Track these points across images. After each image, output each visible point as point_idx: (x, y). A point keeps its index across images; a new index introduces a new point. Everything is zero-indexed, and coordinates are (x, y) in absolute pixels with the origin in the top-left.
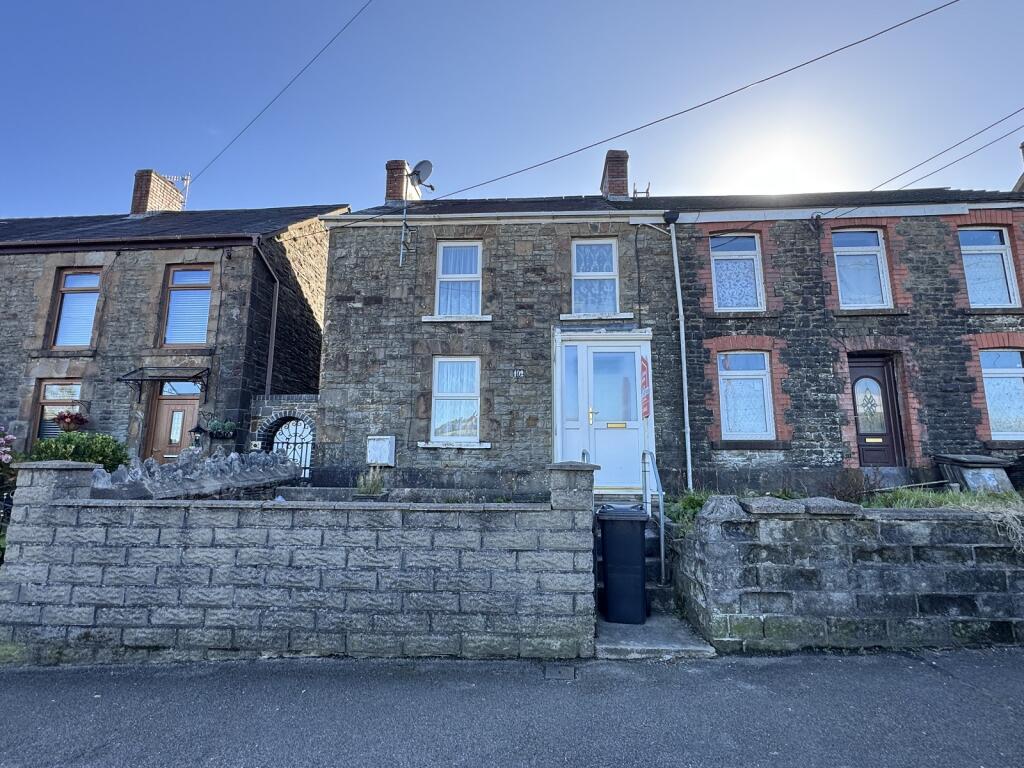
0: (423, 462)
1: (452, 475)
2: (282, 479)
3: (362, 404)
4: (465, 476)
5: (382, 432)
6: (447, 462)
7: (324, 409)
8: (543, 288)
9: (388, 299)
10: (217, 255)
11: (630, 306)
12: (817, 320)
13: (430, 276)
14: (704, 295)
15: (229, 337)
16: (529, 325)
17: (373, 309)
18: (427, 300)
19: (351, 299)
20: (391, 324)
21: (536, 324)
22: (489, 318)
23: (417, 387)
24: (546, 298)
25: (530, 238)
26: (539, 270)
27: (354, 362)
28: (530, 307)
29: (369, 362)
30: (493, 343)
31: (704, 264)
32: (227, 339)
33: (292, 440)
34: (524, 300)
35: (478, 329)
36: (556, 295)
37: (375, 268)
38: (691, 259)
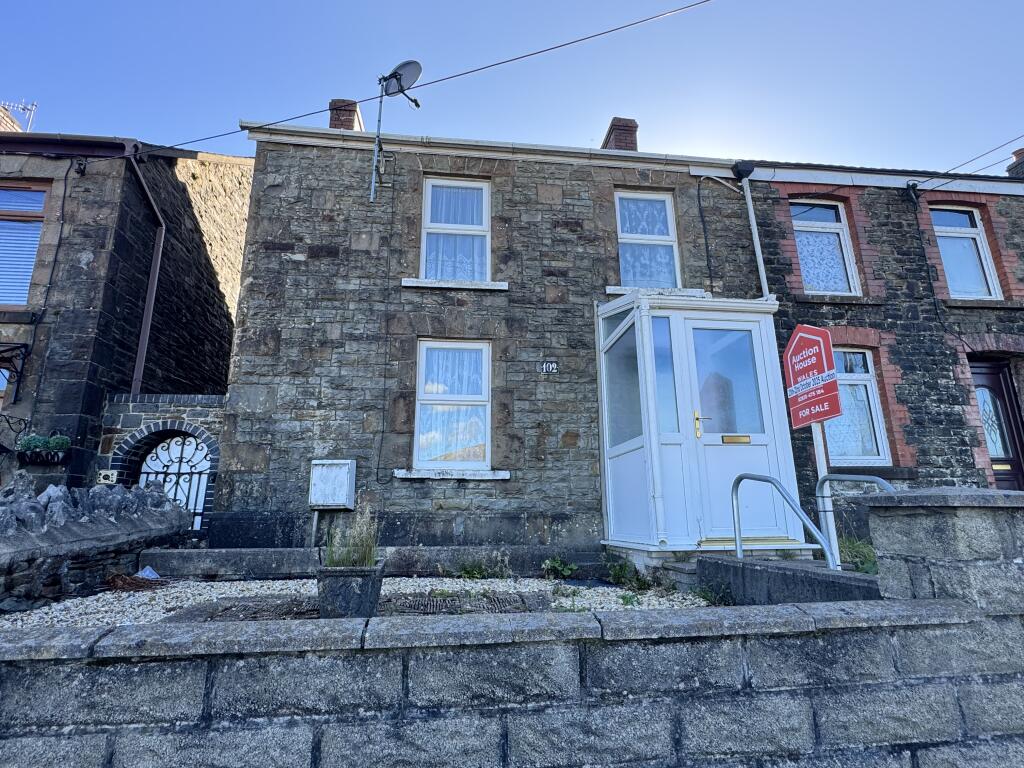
0: (402, 501)
1: (450, 521)
2: (154, 534)
3: (302, 408)
4: (470, 524)
5: (334, 454)
6: (441, 502)
7: (235, 416)
8: (580, 250)
9: (348, 251)
10: (59, 169)
11: (698, 280)
12: (927, 311)
13: (414, 222)
14: (790, 272)
15: (70, 297)
16: (562, 299)
17: (323, 265)
18: (411, 256)
19: (289, 248)
20: (351, 287)
21: (572, 298)
22: (504, 286)
23: (393, 384)
24: (586, 263)
25: (558, 182)
26: (574, 225)
27: (290, 343)
28: (563, 274)
29: (315, 344)
30: (510, 322)
31: (785, 233)
32: (68, 299)
33: (174, 469)
34: (553, 264)
35: (488, 301)
36: (597, 260)
37: (329, 206)
38: (769, 225)
